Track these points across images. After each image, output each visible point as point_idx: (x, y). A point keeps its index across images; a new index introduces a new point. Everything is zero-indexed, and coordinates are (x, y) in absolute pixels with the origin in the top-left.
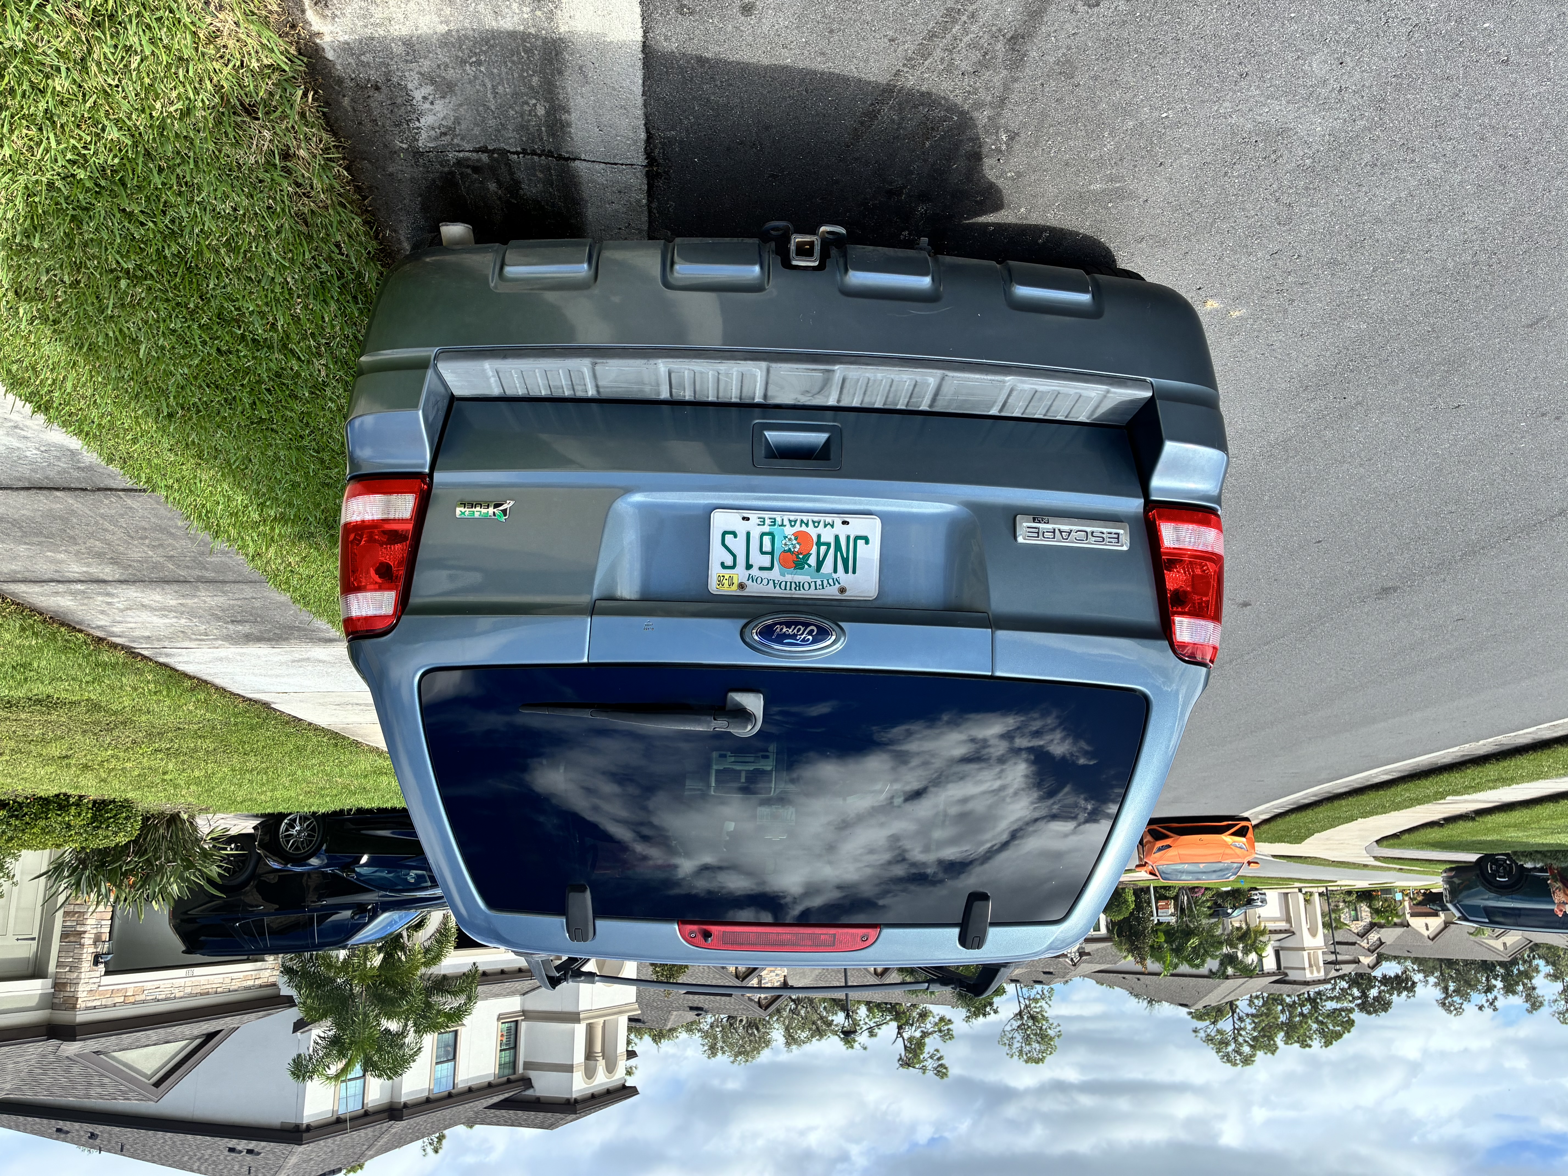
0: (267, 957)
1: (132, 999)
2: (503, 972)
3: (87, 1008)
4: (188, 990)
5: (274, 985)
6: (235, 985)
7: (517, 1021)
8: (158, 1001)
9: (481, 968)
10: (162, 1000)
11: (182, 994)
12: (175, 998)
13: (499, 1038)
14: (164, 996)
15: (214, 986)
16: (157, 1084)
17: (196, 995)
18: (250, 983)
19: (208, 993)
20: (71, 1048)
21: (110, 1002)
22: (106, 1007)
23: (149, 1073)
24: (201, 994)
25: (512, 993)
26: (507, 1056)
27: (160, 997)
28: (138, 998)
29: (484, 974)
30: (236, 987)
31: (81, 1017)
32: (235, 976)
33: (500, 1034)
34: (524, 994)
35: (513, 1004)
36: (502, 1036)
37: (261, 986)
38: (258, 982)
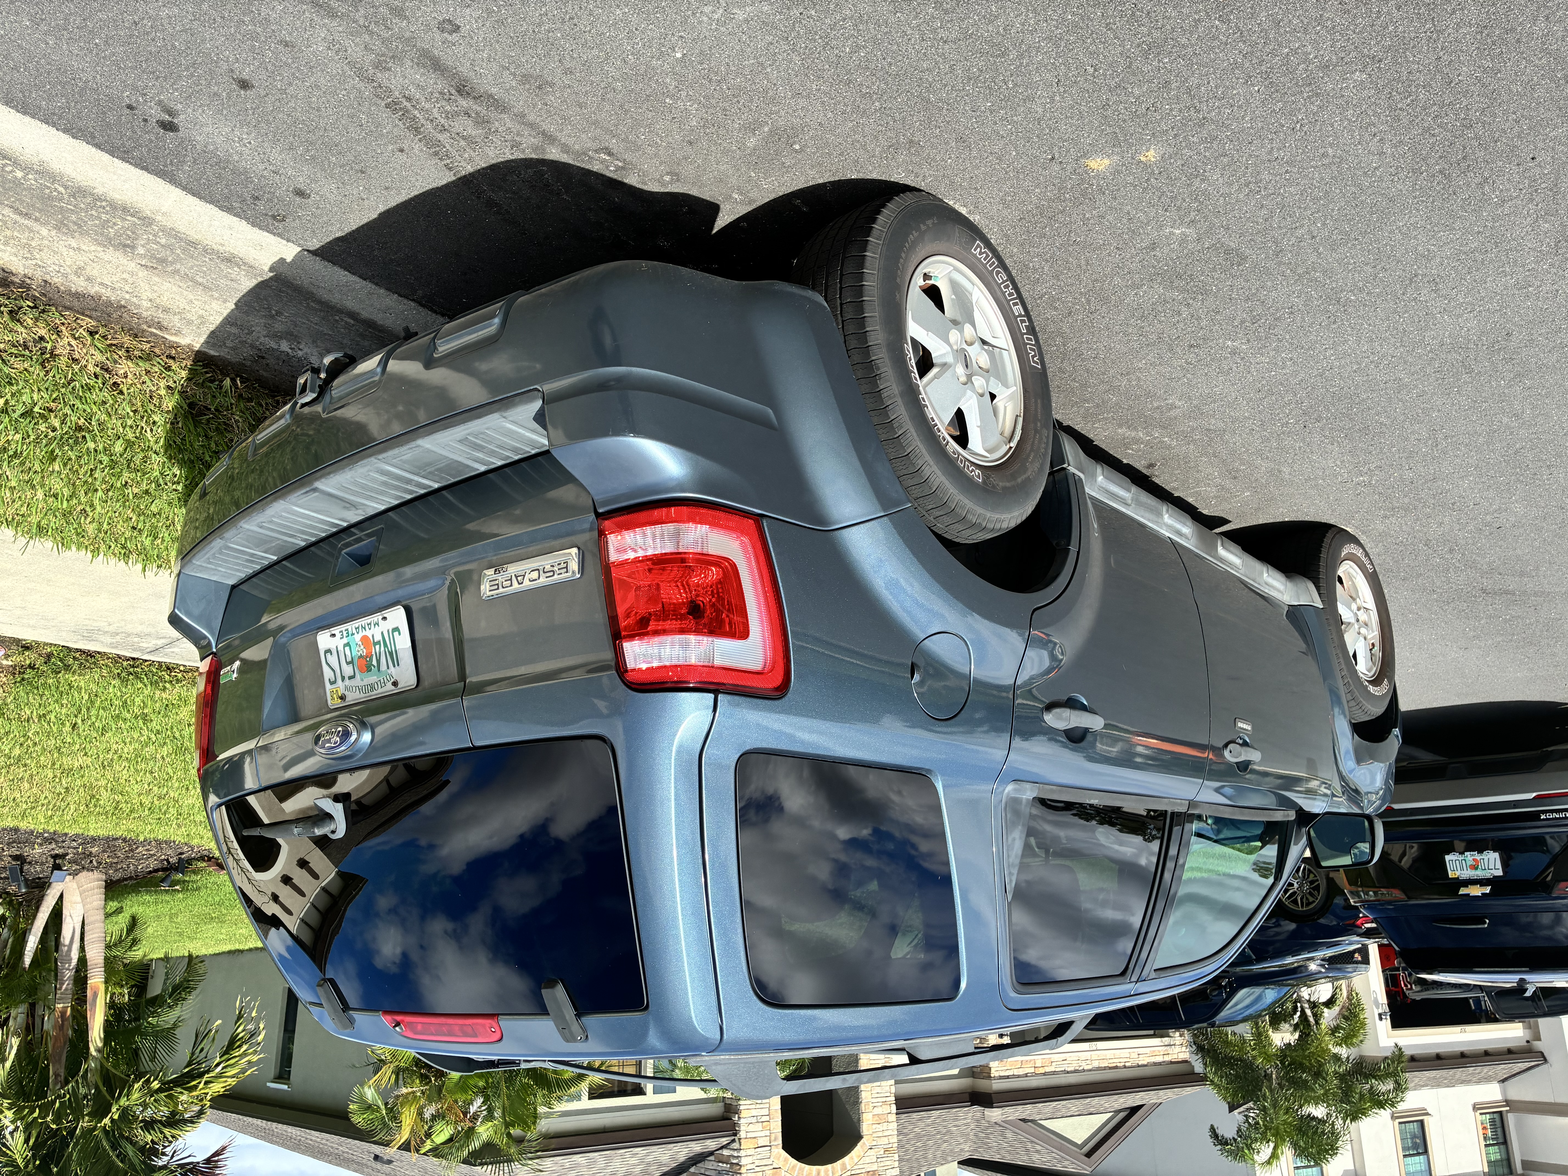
0: (1171, 1032)
1: (1042, 1071)
2: (1463, 1055)
3: (1001, 1078)
4: (1096, 1064)
5: (1185, 1062)
6: (1143, 1061)
7: (1500, 1113)
8: (1068, 1072)
9: (1408, 1052)
10: (1071, 1072)
11: (1090, 1067)
12: (1084, 1071)
13: (1481, 1132)
14: (1072, 1069)
15: (1121, 1060)
16: (1089, 1155)
17: (1105, 1068)
18: (1159, 1059)
19: (1116, 1067)
20: (995, 1114)
21: (1021, 1072)
22: (1019, 1076)
23: (1079, 1143)
24: (1110, 1068)
25: (1487, 1079)
26: (1495, 1153)
27: (1069, 1069)
28: (1048, 1069)
29: (1413, 1059)
30: (1145, 1063)
31: (997, 1086)
32: (1141, 1051)
33: (1480, 1127)
34: (1503, 1081)
35: (1491, 1092)
36: (1484, 1128)
37: (1171, 1063)
38: (1167, 1058)
